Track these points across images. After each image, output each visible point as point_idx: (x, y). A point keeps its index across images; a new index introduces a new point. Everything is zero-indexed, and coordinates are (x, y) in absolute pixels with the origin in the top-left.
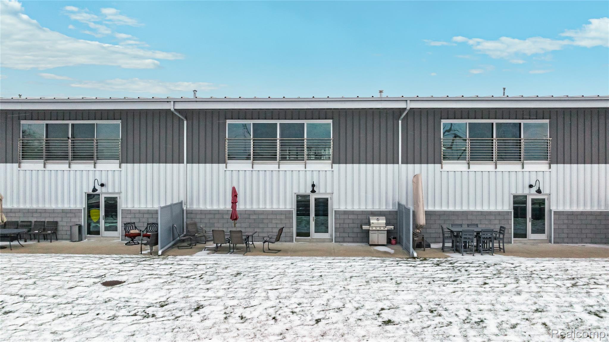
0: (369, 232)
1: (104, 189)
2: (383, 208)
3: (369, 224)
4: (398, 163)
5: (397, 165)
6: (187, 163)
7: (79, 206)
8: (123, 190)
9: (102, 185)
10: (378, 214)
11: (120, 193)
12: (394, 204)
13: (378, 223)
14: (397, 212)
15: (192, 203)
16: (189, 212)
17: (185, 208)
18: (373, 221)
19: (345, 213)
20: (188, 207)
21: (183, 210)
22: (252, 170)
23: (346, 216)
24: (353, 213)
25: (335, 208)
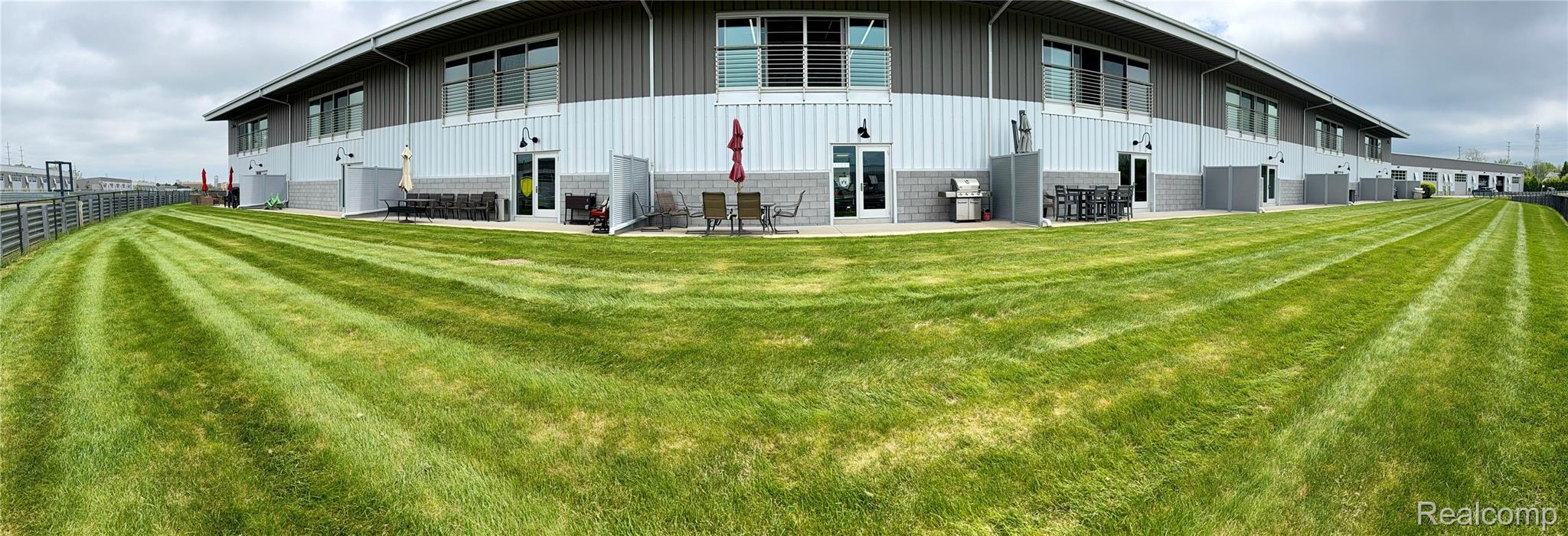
0: (955, 202)
1: (538, 147)
2: (968, 168)
3: (954, 188)
4: (988, 97)
5: (987, 99)
6: (655, 96)
7: (507, 174)
8: (562, 148)
9: (535, 140)
10: (967, 175)
11: (557, 151)
12: (983, 162)
13: (968, 187)
14: (989, 172)
15: (663, 166)
16: (660, 179)
17: (652, 172)
18: (960, 183)
19: (913, 174)
20: (657, 170)
21: (649, 176)
22: (759, 103)
23: (914, 181)
24: (924, 174)
25: (897, 167)
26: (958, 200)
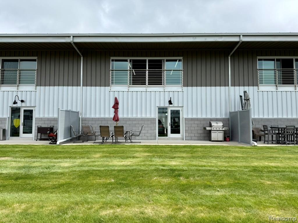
0: (211, 132)
1: (23, 104)
2: (219, 117)
3: (211, 126)
4: (228, 86)
5: (228, 87)
6: (83, 86)
7: (5, 116)
8: (37, 105)
9: (22, 101)
10: (217, 120)
11: (35, 107)
12: (226, 114)
13: (218, 125)
14: (229, 119)
15: (86, 114)
16: (84, 120)
17: (81, 117)
18: (213, 124)
19: (192, 119)
20: (83, 116)
21: (79, 118)
22: (128, 91)
23: (192, 122)
24: (197, 119)
25: (185, 116)
26: (212, 131)
